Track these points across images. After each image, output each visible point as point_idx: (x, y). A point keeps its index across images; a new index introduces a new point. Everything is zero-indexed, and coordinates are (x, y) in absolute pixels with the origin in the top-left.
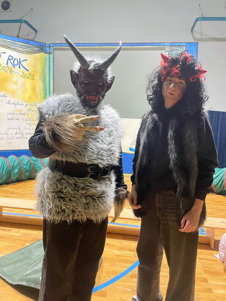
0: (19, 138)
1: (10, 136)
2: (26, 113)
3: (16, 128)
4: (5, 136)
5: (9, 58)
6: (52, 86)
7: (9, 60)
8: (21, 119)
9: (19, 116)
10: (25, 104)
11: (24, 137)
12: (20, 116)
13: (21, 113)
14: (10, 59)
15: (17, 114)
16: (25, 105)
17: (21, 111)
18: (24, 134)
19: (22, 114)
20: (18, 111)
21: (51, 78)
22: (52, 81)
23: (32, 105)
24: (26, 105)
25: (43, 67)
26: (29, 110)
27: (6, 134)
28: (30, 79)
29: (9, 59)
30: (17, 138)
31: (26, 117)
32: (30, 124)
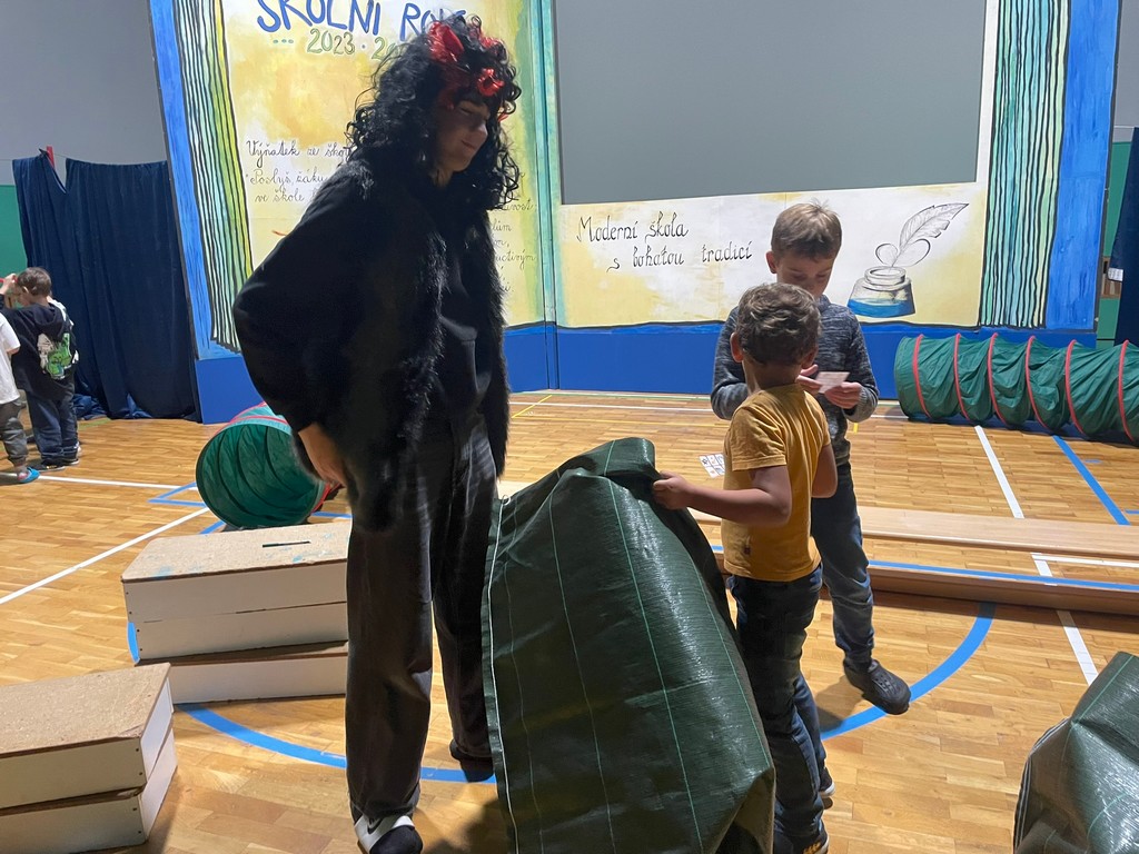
5: (409, 13)
6: (551, 98)
7: (407, 22)
14: (409, 18)
21: (549, 69)
22: (550, 80)
25: (518, 29)
29: (406, 17)
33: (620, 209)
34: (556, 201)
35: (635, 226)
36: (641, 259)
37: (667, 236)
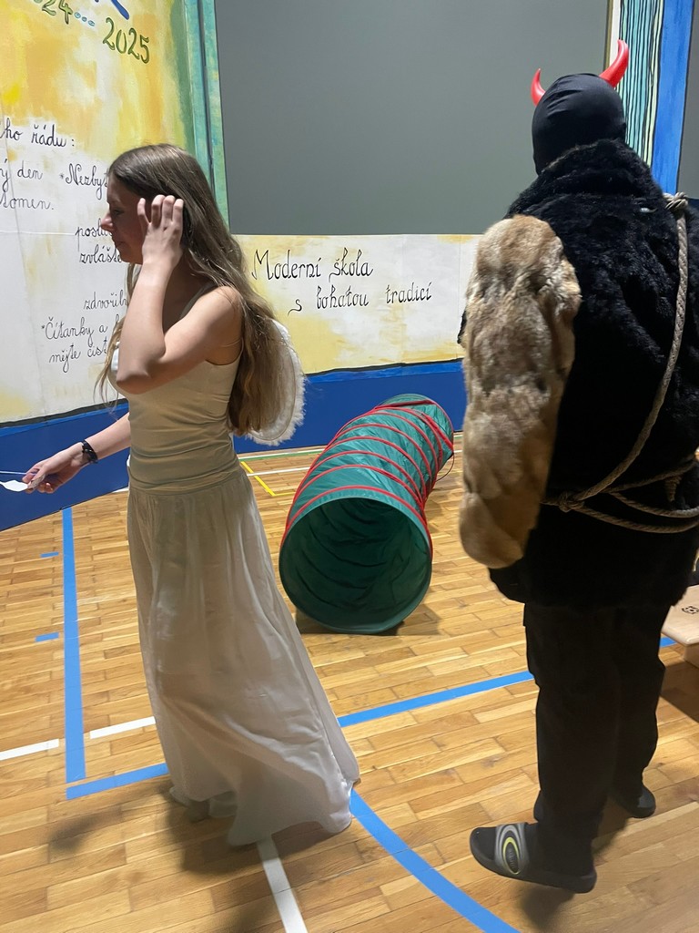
1: (97, 340)
3: (113, 297)
4: (81, 343)
6: (215, 99)
21: (213, 62)
22: (214, 76)
27: (83, 331)
28: (137, 58)
33: (301, 243)
35: (319, 263)
36: (325, 300)
37: (352, 275)
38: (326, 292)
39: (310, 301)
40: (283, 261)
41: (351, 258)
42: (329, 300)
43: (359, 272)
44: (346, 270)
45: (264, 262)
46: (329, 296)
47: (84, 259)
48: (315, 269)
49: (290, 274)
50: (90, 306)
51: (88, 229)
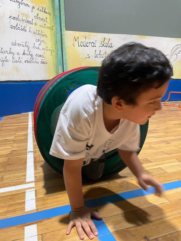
0: (28, 62)
1: (16, 57)
2: (34, 22)
3: (23, 44)
4: (9, 57)
8: (27, 29)
9: (25, 24)
10: (31, 5)
11: (34, 60)
12: (27, 25)
13: (27, 19)
15: (23, 20)
16: (31, 8)
17: (27, 16)
18: (34, 57)
19: (28, 22)
20: (23, 14)
23: (40, 10)
24: (33, 8)
26: (37, 17)
27: (10, 53)
30: (26, 61)
31: (34, 28)
32: (39, 40)
33: (89, 35)
34: (64, 28)
35: (96, 42)
36: (97, 55)
37: (107, 47)
38: (98, 52)
39: (92, 55)
40: (84, 41)
41: (106, 41)
42: (99, 55)
43: (109, 46)
44: (105, 45)
45: (77, 40)
46: (99, 53)
47: (12, 27)
48: (94, 44)
49: (86, 45)
50: (14, 44)
51: (14, 17)
